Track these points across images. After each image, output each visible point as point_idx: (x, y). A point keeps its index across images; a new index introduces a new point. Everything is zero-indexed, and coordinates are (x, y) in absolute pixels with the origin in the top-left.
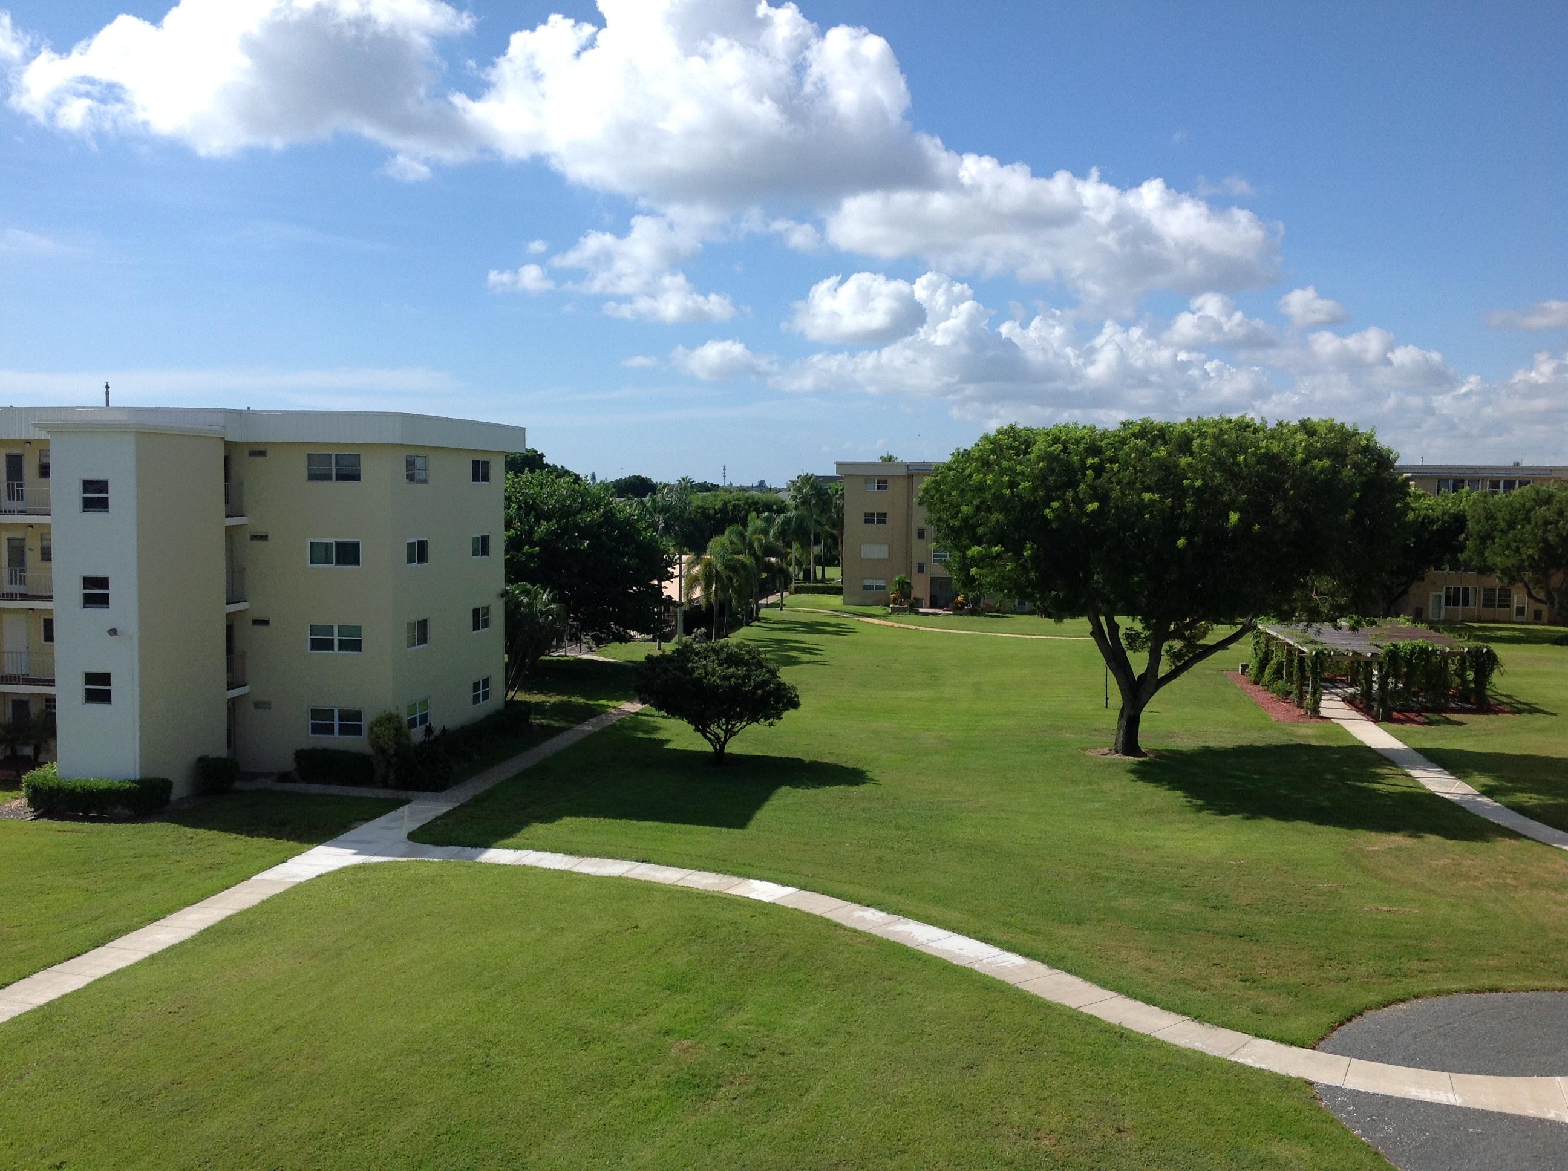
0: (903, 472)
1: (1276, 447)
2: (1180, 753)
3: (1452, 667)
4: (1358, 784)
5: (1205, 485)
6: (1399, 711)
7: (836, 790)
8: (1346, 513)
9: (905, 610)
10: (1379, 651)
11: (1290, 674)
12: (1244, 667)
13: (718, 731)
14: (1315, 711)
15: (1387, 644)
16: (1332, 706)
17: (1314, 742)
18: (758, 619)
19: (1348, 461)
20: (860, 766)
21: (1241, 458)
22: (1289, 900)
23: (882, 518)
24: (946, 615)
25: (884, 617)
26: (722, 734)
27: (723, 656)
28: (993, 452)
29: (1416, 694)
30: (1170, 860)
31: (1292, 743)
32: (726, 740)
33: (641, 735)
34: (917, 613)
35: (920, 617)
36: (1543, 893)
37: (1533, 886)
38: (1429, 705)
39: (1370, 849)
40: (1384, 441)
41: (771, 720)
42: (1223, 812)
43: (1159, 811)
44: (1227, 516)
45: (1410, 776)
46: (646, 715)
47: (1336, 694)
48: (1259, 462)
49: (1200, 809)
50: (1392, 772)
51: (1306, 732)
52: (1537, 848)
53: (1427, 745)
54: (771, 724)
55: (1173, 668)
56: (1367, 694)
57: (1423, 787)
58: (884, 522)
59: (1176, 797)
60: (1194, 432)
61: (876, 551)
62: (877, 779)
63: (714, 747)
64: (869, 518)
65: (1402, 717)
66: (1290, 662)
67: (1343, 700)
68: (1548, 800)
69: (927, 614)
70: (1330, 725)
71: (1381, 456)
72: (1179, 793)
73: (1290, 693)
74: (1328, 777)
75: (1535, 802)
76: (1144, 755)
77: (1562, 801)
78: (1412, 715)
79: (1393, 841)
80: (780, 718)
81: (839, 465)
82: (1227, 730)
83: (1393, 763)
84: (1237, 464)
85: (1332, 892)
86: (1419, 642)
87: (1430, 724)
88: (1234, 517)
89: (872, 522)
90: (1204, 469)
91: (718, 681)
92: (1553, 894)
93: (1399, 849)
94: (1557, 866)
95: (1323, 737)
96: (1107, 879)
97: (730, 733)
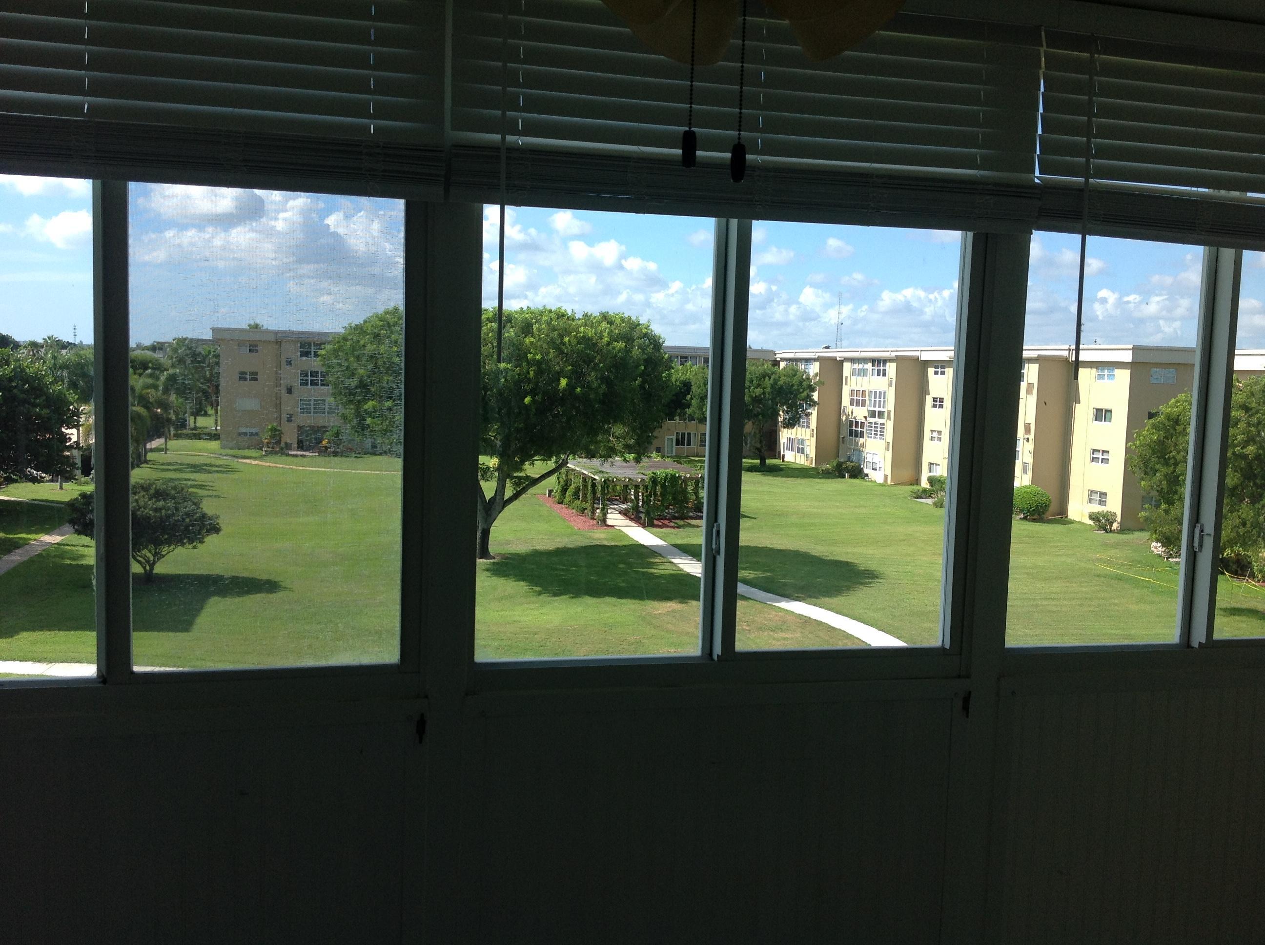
0: (272, 338)
1: (590, 333)
2: (518, 555)
3: (690, 489)
4: (641, 570)
5: (543, 358)
6: (657, 520)
7: (259, 597)
8: (637, 380)
9: (276, 453)
10: (645, 478)
11: (585, 495)
12: (551, 491)
13: (149, 555)
14: (604, 521)
15: (649, 472)
16: (615, 518)
17: (606, 543)
18: (147, 462)
19: (636, 343)
20: (272, 578)
21: (566, 339)
22: (611, 650)
23: (254, 377)
24: (311, 456)
25: (261, 458)
26: (152, 558)
27: (152, 491)
28: (382, 327)
29: (668, 508)
30: (526, 630)
31: (592, 544)
32: (154, 563)
33: (68, 562)
34: (288, 455)
35: (290, 458)
36: (766, 634)
37: (760, 629)
38: (676, 515)
39: (656, 612)
40: (657, 329)
41: (195, 544)
42: (555, 595)
43: (510, 597)
44: (559, 380)
45: (672, 563)
46: (68, 545)
47: (614, 509)
48: (579, 343)
49: (540, 594)
50: (661, 561)
51: (599, 536)
52: (758, 606)
53: (679, 542)
54: (195, 547)
55: (515, 492)
56: (636, 508)
57: (682, 570)
58: (256, 379)
59: (522, 586)
60: (532, 319)
61: (249, 404)
62: (289, 587)
63: (144, 568)
64: (242, 376)
65: (660, 524)
66: (585, 486)
67: (620, 513)
68: (760, 574)
69: (296, 456)
70: (614, 531)
71: (655, 341)
72: (522, 583)
73: (585, 509)
74: (621, 566)
75: (752, 576)
76: (494, 558)
77: (769, 574)
78: (666, 522)
79: (670, 607)
80: (202, 542)
81: (215, 330)
82: (546, 537)
83: (660, 555)
84: (564, 344)
85: (638, 643)
86: (670, 471)
87: (678, 527)
88: (563, 382)
89: (246, 379)
90: (541, 347)
91: (151, 512)
92: (772, 633)
93: (674, 611)
94: (771, 616)
95: (612, 539)
96: (485, 647)
97: (158, 556)
